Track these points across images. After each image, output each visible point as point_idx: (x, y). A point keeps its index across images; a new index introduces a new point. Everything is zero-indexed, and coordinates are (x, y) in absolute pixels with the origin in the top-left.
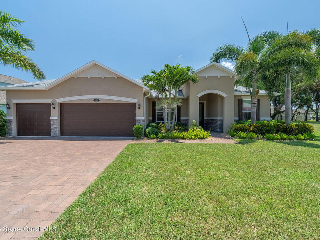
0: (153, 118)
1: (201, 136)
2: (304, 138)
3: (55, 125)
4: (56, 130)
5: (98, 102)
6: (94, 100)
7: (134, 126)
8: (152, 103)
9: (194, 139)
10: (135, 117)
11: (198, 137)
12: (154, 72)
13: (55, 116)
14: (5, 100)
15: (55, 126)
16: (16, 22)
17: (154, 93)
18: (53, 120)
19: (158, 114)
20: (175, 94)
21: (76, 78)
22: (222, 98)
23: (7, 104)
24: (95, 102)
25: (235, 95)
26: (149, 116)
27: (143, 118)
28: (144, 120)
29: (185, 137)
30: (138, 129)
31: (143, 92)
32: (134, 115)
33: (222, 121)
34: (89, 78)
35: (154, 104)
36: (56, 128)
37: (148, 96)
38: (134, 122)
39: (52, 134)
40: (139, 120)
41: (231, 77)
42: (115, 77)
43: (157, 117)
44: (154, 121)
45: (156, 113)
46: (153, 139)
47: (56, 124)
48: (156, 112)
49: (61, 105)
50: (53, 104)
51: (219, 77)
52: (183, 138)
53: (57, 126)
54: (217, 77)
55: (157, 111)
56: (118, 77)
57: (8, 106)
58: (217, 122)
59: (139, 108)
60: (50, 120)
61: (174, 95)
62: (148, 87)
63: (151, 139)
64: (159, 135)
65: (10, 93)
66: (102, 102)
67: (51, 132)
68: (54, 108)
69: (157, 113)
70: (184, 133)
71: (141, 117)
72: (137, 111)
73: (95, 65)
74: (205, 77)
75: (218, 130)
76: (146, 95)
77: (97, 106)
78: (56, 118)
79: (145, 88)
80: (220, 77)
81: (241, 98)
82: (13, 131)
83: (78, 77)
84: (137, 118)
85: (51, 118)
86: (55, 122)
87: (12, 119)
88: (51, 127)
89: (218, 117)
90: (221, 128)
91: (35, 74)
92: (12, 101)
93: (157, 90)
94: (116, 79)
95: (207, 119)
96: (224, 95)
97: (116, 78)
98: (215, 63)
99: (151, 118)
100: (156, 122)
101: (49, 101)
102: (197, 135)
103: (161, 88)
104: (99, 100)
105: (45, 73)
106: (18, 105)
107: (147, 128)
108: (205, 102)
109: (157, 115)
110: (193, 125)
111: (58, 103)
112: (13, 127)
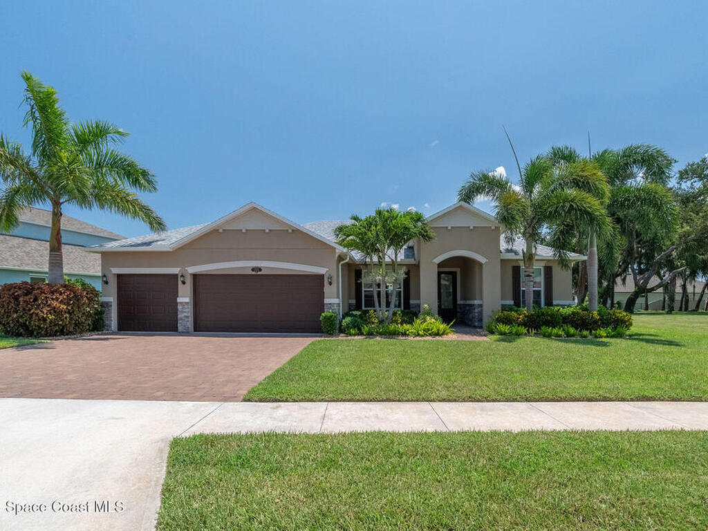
0: (357, 301)
1: (435, 330)
2: (605, 335)
3: (185, 312)
4: (188, 321)
5: (259, 273)
6: (253, 270)
7: (323, 314)
8: (355, 272)
9: (422, 336)
10: (324, 298)
11: (430, 332)
12: (356, 219)
13: (185, 298)
14: (99, 268)
15: (186, 314)
16: (117, 136)
17: (357, 255)
18: (181, 303)
19: (366, 293)
20: (394, 259)
21: (221, 231)
22: (481, 265)
23: (104, 276)
24: (254, 273)
25: (502, 260)
26: (350, 298)
27: (336, 301)
28: (339, 304)
29: (407, 332)
30: (328, 319)
31: (337, 256)
32: (322, 296)
33: (481, 306)
34: (244, 231)
35: (358, 274)
36: (187, 317)
37: (346, 261)
38: (321, 306)
39: (180, 329)
40: (330, 304)
41: (493, 228)
42: (287, 230)
43: (365, 300)
44: (358, 307)
45: (363, 291)
46: (355, 335)
47: (187, 310)
48: (363, 289)
49: (195, 277)
50: (182, 276)
51: (472, 228)
52: (404, 334)
53: (189, 314)
54: (469, 227)
55: (365, 288)
56: (293, 230)
57: (105, 279)
58: (474, 309)
59: (330, 284)
60: (177, 303)
61: (392, 260)
62: (345, 247)
63: (351, 335)
64: (365, 329)
65: (107, 257)
66: (265, 273)
67: (179, 324)
68: (184, 283)
69: (365, 291)
70: (406, 327)
71: (334, 299)
72: (327, 288)
73: (254, 210)
74: (447, 227)
75: (476, 324)
76: (343, 260)
77: (257, 279)
78: (187, 300)
79: (341, 250)
80: (474, 227)
81: (517, 265)
82: (113, 322)
83: (224, 230)
84: (326, 301)
85: (179, 300)
86: (186, 306)
87: (111, 302)
88: (179, 316)
89: (476, 299)
90: (481, 320)
91: (151, 223)
92: (111, 270)
93: (363, 251)
94: (290, 233)
95: (463, 304)
96: (482, 260)
97: (290, 231)
98: (463, 203)
99: (353, 302)
100: (363, 308)
101: (175, 271)
102: (429, 330)
103: (369, 246)
104: (260, 270)
105: (166, 221)
106: (119, 276)
107: (344, 318)
108: (458, 270)
109: (365, 296)
110: (424, 314)
111: (191, 274)
112: (113, 315)
